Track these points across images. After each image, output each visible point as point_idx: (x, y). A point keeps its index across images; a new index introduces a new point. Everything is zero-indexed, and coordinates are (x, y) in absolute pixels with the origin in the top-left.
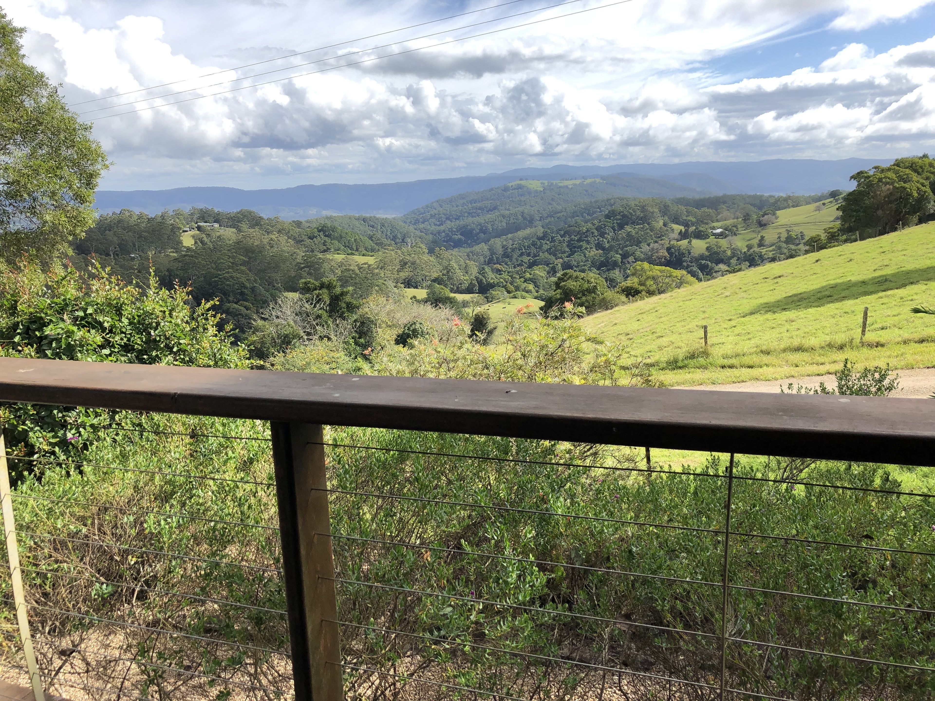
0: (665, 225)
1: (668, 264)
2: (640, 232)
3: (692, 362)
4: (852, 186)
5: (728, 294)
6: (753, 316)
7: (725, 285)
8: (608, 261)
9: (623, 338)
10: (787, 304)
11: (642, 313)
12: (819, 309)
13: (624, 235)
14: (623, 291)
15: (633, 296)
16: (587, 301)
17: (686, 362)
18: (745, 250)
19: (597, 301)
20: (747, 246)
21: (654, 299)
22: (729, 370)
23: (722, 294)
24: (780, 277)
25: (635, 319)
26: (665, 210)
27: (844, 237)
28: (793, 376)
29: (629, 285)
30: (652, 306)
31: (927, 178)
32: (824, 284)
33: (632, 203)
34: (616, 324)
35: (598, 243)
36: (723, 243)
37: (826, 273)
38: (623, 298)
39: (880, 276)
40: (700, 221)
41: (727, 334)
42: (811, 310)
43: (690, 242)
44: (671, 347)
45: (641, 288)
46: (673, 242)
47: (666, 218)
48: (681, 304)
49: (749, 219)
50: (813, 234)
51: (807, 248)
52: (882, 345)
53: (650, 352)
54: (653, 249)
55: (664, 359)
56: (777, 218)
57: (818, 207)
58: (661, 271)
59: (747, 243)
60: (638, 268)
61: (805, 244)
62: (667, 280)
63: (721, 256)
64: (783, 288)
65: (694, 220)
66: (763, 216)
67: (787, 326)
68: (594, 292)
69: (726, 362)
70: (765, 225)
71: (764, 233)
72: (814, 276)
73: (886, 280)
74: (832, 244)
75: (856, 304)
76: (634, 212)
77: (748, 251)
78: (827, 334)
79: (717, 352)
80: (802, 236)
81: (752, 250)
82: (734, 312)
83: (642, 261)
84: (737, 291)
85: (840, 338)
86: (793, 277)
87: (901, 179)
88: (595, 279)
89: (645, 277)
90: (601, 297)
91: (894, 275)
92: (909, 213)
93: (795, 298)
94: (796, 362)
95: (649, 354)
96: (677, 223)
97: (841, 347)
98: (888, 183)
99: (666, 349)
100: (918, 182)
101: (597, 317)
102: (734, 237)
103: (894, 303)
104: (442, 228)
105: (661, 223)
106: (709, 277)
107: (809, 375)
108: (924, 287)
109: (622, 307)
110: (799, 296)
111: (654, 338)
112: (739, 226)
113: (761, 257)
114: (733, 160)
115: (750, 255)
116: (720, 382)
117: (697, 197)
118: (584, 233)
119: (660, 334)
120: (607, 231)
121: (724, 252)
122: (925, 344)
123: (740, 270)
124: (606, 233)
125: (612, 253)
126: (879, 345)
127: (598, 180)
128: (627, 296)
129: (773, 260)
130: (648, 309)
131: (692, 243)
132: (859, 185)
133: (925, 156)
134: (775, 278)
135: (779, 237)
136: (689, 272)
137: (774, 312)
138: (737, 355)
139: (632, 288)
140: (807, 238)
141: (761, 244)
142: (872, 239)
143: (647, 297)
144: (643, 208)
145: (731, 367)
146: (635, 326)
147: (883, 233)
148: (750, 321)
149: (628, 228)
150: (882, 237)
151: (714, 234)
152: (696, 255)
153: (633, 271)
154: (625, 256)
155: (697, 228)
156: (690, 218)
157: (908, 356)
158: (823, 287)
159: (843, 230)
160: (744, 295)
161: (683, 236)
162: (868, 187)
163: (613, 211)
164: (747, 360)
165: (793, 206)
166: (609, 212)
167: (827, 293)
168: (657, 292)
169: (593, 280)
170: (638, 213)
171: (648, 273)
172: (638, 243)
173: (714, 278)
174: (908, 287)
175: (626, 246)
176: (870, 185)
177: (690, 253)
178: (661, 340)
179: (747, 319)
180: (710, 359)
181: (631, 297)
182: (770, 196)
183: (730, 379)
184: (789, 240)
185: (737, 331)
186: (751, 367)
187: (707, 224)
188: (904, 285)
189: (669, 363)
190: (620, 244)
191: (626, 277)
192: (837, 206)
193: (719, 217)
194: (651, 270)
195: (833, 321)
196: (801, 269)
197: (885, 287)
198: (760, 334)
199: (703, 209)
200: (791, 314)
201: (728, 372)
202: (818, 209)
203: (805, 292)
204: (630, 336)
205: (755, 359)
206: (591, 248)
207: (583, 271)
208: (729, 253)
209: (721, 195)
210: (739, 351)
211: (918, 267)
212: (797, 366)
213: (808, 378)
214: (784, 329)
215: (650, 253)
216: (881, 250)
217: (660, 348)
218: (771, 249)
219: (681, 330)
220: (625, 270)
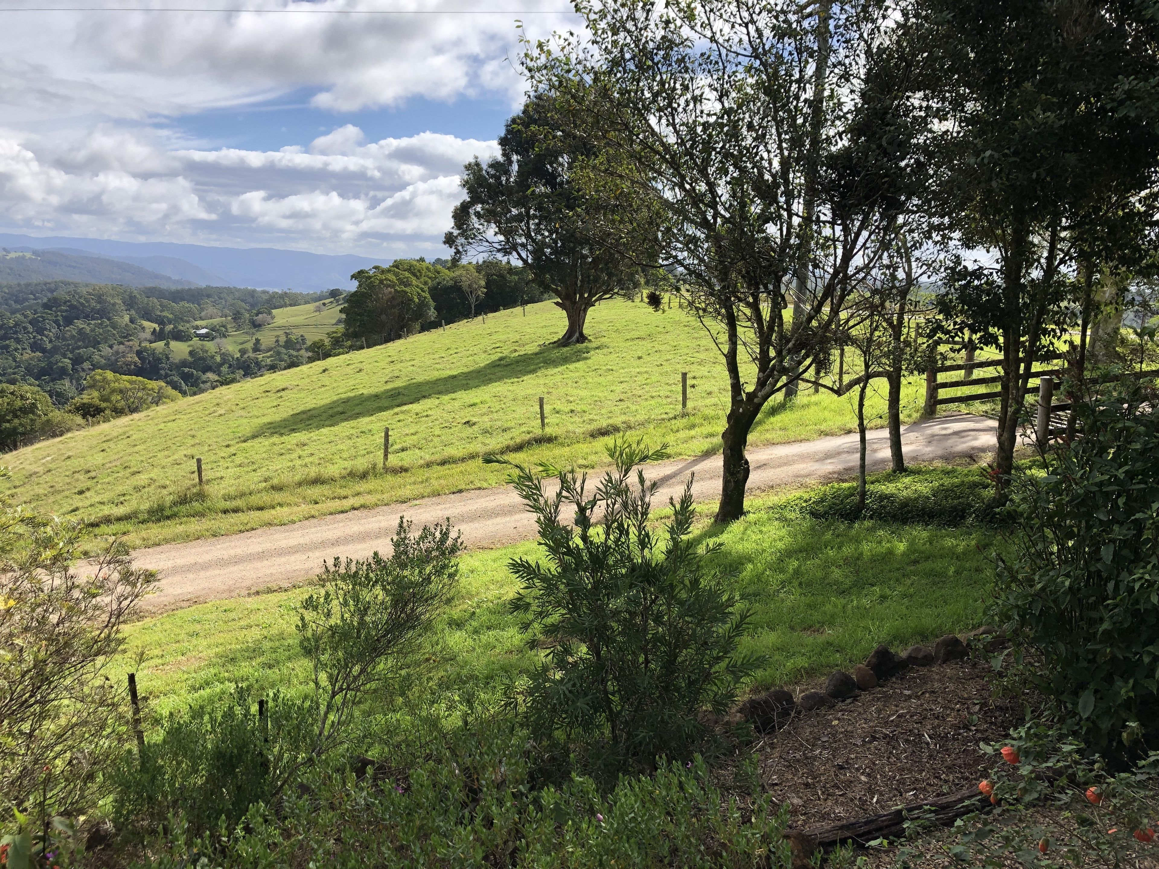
0: (132, 321)
1: (139, 372)
2: (97, 330)
3: (183, 509)
4: (353, 286)
5: (222, 412)
6: (257, 440)
7: (218, 400)
8: (51, 368)
9: (81, 477)
10: (295, 423)
11: (108, 441)
12: (332, 428)
13: (74, 333)
14: (78, 409)
15: (93, 416)
16: (20, 424)
17: (175, 509)
18: (238, 355)
19: (38, 425)
20: (240, 351)
21: (124, 420)
22: (233, 515)
23: (214, 412)
24: (283, 390)
25: (98, 449)
26: (130, 302)
27: (349, 343)
28: (313, 517)
29: (85, 401)
30: (121, 431)
31: (426, 283)
32: (335, 398)
33: (84, 291)
34: (69, 457)
35: (35, 343)
36: (211, 346)
37: (335, 385)
38: (79, 419)
39: (392, 390)
40: (179, 318)
41: (226, 465)
42: (324, 431)
43: (167, 345)
44: (153, 486)
45: (104, 405)
46: (144, 344)
47: (133, 312)
48: (162, 426)
49: (240, 318)
50: (316, 339)
51: (310, 354)
52: (406, 470)
53: (124, 495)
54: (117, 353)
55: (145, 506)
56: (273, 318)
57: (318, 307)
58: (129, 382)
59: (240, 347)
60: (98, 377)
61: (307, 350)
62: (140, 394)
63: (209, 362)
64: (289, 404)
65: (171, 316)
66: (257, 315)
67: (299, 452)
68: (33, 413)
69: (229, 505)
70: (260, 326)
71: (258, 335)
72: (323, 389)
73: (399, 394)
74: (337, 351)
75: (371, 422)
76: (87, 302)
77: (242, 356)
78: (345, 460)
79: (215, 490)
80: (304, 340)
81: (246, 356)
82: (231, 436)
83: (103, 368)
84: (234, 408)
85: (361, 464)
86: (299, 390)
87: (402, 282)
88: (33, 393)
89: (108, 390)
90: (44, 419)
91: (405, 388)
92: (410, 319)
93: (304, 416)
94: (314, 497)
95: (122, 499)
96: (149, 320)
97: (364, 476)
98: (389, 286)
99: (146, 490)
100: (417, 286)
101: (40, 448)
102: (224, 340)
103: (410, 419)
105: (127, 318)
106: (195, 389)
107: (331, 514)
108: (437, 402)
109: (78, 433)
110: (309, 414)
111: (128, 475)
112: (229, 326)
113: (258, 364)
114: (217, 244)
115: (244, 362)
116: (223, 532)
117: (173, 288)
118: (11, 328)
119: (135, 469)
120: (48, 327)
121: (212, 357)
122: (447, 466)
123: (233, 381)
124: (46, 329)
125: (58, 357)
126: (404, 470)
127: (28, 255)
128: (84, 416)
129: (273, 368)
130: (115, 434)
131: (170, 346)
132: (360, 286)
133: (422, 260)
134: (278, 391)
135: (277, 341)
136: (167, 383)
137: (281, 435)
138: (242, 495)
139: (90, 405)
140: (309, 343)
141: (256, 349)
142: (378, 347)
143: (113, 418)
144: (100, 298)
145: (236, 511)
146: (99, 459)
147: (388, 340)
148: (253, 446)
149: (79, 324)
150: (389, 344)
151: (198, 336)
152: (177, 361)
153: (91, 382)
154: (77, 361)
155: (175, 327)
156: (165, 314)
157: (433, 481)
158: (334, 402)
159: (347, 335)
160: (242, 413)
161: (158, 336)
162: (370, 288)
163: (55, 299)
164: (255, 500)
165: (291, 305)
166: (49, 300)
167: (340, 409)
168: (127, 410)
169: (29, 395)
170: (93, 304)
171: (112, 385)
172: (95, 344)
173: (202, 391)
174: (422, 402)
175: (79, 348)
176: (371, 286)
177: (168, 358)
178: (137, 477)
179: (249, 444)
180: (209, 503)
181: (90, 419)
182: (264, 292)
183: (236, 528)
184: (289, 344)
185: (238, 460)
186: (261, 509)
187: (188, 322)
188: (417, 400)
189: (151, 512)
190: (69, 345)
191: (81, 390)
192: (339, 308)
193: (203, 314)
194: (117, 380)
195: (350, 443)
196: (307, 380)
197: (399, 401)
198: (267, 462)
199: (182, 303)
200: (301, 436)
201: (233, 519)
202: (318, 310)
203: (314, 409)
204: (93, 474)
205: (266, 498)
206: (24, 349)
207: (13, 382)
208: (218, 359)
209: (204, 286)
210: (245, 489)
211: (428, 378)
212: (316, 503)
213: (331, 517)
214: (295, 455)
215: (113, 358)
216: (390, 359)
217: (137, 489)
218: (268, 354)
219: (165, 462)
220: (78, 380)
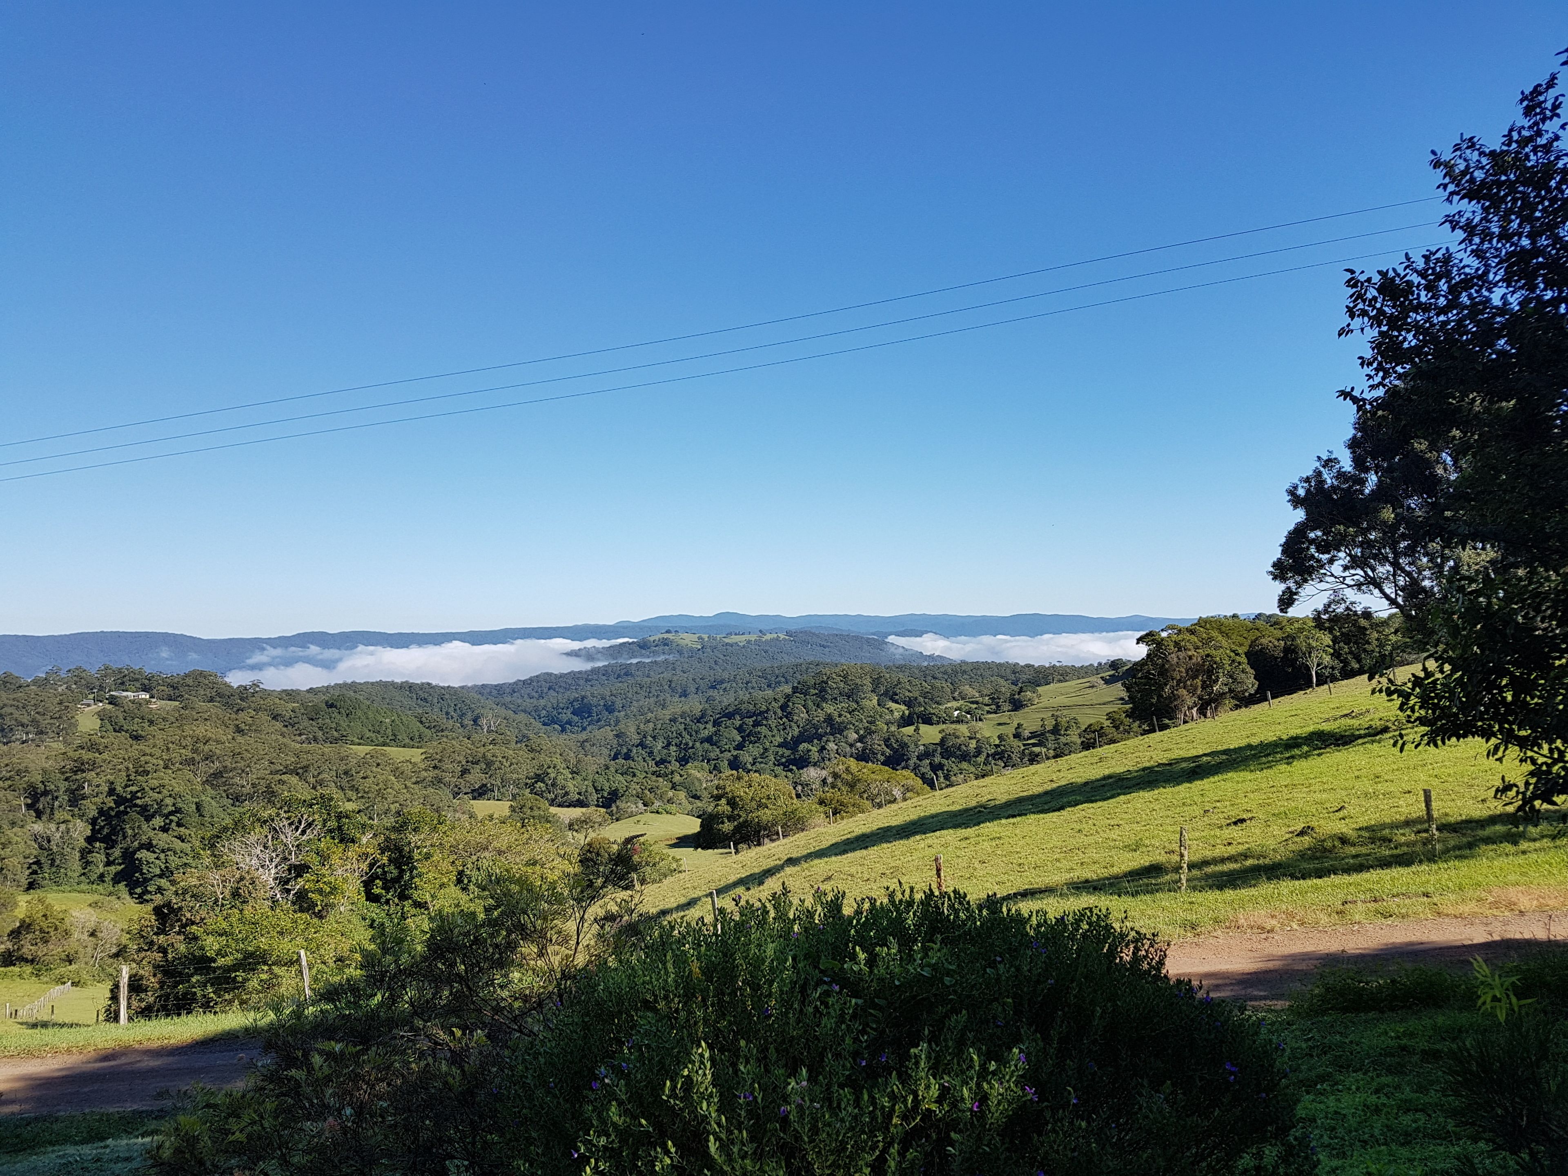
0: (880, 704)
2: (844, 714)
18: (997, 742)
20: (998, 737)
31: (1241, 645)
36: (964, 731)
43: (916, 730)
46: (892, 730)
49: (999, 698)
50: (1093, 721)
51: (1084, 741)
56: (1038, 697)
58: (874, 771)
59: (998, 732)
60: (841, 766)
61: (1081, 735)
62: (884, 786)
63: (963, 750)
65: (921, 697)
66: (1019, 693)
70: (1022, 706)
71: (1021, 718)
77: (1001, 744)
80: (1076, 724)
81: (1005, 744)
83: (847, 756)
87: (1206, 644)
96: (897, 702)
100: (1229, 649)
102: (979, 723)
104: (542, 702)
105: (874, 701)
106: (945, 782)
112: (986, 708)
115: (1004, 751)
118: (763, 714)
120: (797, 712)
121: (967, 743)
123: (990, 773)
124: (795, 714)
125: (805, 744)
127: (782, 636)
131: (920, 732)
132: (1149, 652)
135: (1043, 725)
136: (917, 775)
140: (1083, 726)
141: (1018, 735)
143: (856, 813)
144: (848, 679)
147: (1188, 720)
150: (1189, 726)
152: (926, 749)
155: (926, 710)
156: (915, 694)
159: (1132, 716)
163: (806, 682)
165: (1059, 681)
166: (799, 683)
170: (841, 685)
171: (856, 775)
172: (842, 730)
173: (956, 784)
175: (825, 734)
177: (917, 746)
184: (1058, 729)
187: (940, 703)
190: (816, 731)
193: (956, 694)
206: (773, 736)
208: (973, 746)
218: (1033, 741)
